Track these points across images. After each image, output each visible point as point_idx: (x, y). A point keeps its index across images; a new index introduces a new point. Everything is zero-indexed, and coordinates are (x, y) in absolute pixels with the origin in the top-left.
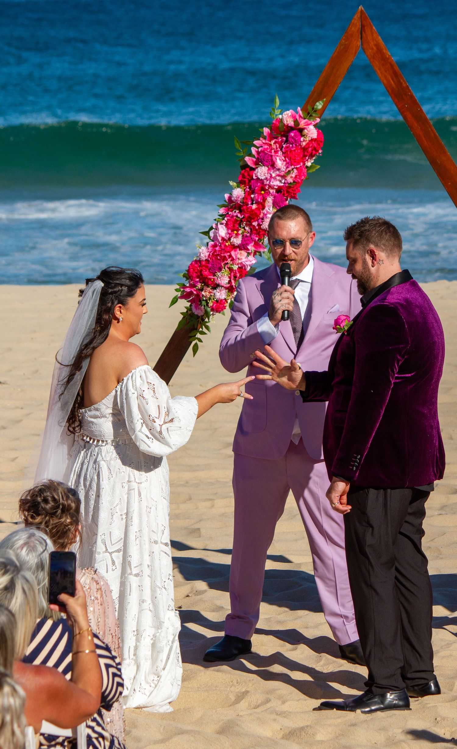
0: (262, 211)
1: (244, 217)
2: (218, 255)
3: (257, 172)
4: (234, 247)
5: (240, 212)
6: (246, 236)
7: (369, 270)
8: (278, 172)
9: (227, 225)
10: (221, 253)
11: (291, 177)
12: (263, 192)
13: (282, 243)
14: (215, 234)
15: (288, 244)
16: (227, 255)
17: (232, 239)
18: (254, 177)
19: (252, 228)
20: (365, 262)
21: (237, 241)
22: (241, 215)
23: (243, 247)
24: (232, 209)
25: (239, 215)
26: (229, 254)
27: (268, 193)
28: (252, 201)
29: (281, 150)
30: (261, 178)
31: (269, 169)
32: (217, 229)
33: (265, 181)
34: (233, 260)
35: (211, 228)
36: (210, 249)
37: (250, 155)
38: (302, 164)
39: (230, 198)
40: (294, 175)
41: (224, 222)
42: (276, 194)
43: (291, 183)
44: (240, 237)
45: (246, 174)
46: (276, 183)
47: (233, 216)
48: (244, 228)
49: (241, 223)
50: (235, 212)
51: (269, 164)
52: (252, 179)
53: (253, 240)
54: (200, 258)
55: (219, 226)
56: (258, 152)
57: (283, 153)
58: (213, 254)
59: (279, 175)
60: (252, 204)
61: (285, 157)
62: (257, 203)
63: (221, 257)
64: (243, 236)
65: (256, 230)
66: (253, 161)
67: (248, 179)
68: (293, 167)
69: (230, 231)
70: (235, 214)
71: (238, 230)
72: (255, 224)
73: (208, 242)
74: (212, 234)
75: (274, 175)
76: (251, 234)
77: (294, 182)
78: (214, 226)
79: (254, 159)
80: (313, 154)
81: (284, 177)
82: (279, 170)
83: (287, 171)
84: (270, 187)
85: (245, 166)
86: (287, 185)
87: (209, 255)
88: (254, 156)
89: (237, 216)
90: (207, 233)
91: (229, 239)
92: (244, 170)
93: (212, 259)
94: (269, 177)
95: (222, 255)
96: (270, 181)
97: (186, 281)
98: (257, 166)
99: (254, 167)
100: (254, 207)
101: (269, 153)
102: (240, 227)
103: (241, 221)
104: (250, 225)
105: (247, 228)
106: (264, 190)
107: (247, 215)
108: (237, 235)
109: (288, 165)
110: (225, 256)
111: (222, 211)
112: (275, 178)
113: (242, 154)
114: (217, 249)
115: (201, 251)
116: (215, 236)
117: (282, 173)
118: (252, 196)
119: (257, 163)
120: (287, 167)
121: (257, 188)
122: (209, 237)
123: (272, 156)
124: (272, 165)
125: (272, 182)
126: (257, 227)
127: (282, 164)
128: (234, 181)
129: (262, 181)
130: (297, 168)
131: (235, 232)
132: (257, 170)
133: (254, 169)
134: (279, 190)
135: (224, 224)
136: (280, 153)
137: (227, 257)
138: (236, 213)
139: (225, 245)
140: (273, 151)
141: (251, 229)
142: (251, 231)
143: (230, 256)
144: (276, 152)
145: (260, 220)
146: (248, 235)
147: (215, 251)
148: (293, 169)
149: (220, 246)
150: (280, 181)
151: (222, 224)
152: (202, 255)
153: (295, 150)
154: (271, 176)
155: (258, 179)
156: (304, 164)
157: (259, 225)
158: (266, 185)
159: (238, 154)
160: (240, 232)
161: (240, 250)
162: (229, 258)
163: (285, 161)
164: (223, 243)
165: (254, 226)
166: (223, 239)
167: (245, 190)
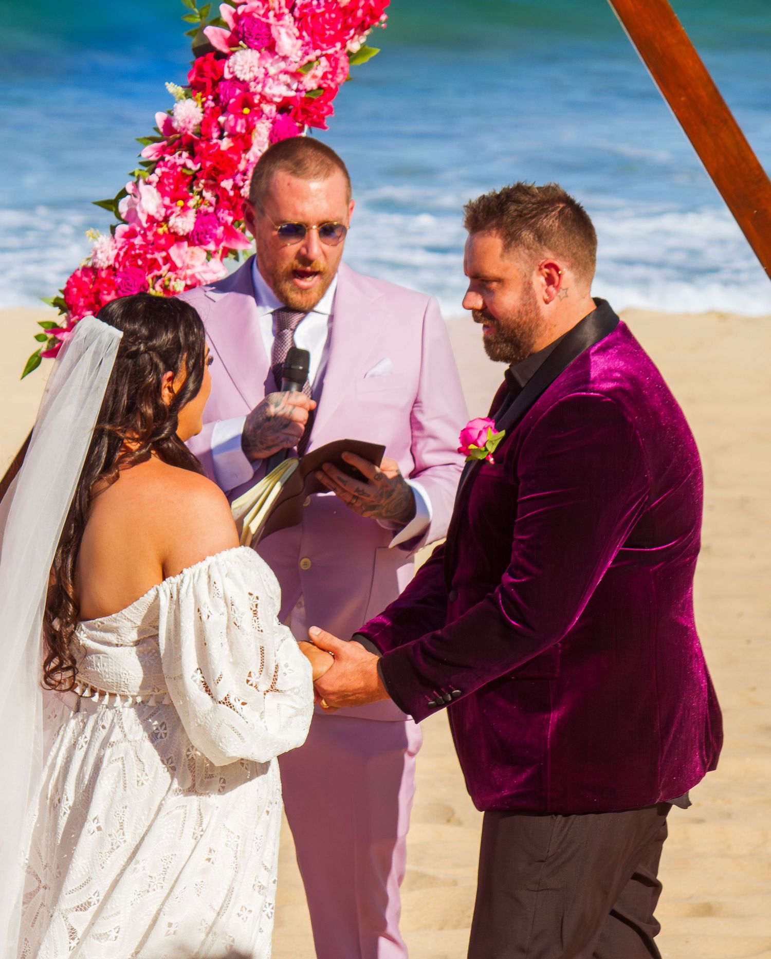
0: (243, 155)
1: (201, 169)
2: (139, 256)
3: (235, 63)
4: (175, 238)
5: (192, 156)
6: (206, 213)
7: (537, 309)
8: (283, 65)
9: (160, 186)
10: (146, 253)
11: (314, 77)
12: (246, 111)
13: (298, 230)
14: (132, 204)
15: (314, 233)
16: (159, 256)
17: (172, 220)
18: (227, 76)
19: (221, 194)
20: (528, 288)
21: (185, 224)
22: (196, 164)
23: (195, 238)
24: (171, 148)
25: (190, 164)
26: (164, 254)
27: (260, 113)
28: (221, 129)
29: (292, 11)
30: (241, 76)
31: (262, 57)
32: (136, 193)
33: (252, 84)
34: (173, 268)
35: (123, 193)
36: (121, 241)
37: (217, 22)
38: (338, 45)
39: (168, 123)
40: (319, 72)
41: (154, 178)
42: (279, 117)
43: (312, 91)
44: (191, 216)
45: (207, 67)
46: (279, 90)
47: (174, 166)
48: (200, 193)
49: (194, 182)
50: (180, 155)
51: (263, 44)
52: (222, 79)
53: (219, 222)
54: (95, 264)
55: (142, 187)
56: (236, 18)
57: (295, 19)
58: (125, 253)
59: (286, 72)
60: (221, 137)
61: (300, 30)
62: (233, 135)
63: (145, 260)
64: (198, 212)
65: (229, 199)
66: (223, 35)
67: (212, 79)
68: (318, 52)
69: (167, 201)
70: (180, 161)
71: (186, 199)
72: (227, 184)
73: (114, 224)
74: (123, 207)
75: (272, 71)
76: (218, 207)
77: (320, 87)
78: (130, 188)
79: (227, 34)
80: (366, 24)
81: (296, 75)
82: (285, 58)
83: (305, 61)
84: (264, 98)
85: (205, 50)
86: (303, 94)
87: (118, 255)
88: (226, 25)
89: (184, 166)
90: (111, 205)
91: (166, 219)
92: (201, 58)
93: (125, 267)
94: (261, 76)
95: (149, 256)
96: (264, 86)
97: (60, 314)
98: (233, 49)
99: (225, 50)
100: (225, 144)
101: (263, 20)
102: (192, 191)
103: (195, 177)
104: (215, 187)
105: (208, 195)
106: (251, 105)
107: (208, 164)
108: (185, 209)
109: (307, 47)
110: (155, 260)
111: (149, 152)
112: (275, 78)
113: (198, 20)
114: (138, 241)
115: (97, 245)
116: (131, 213)
117: (293, 68)
118: (222, 119)
119: (232, 42)
120: (306, 53)
121: (232, 101)
122: (118, 215)
123: (268, 26)
124: (269, 46)
125: (270, 88)
126: (232, 193)
127: (294, 46)
128: (177, 83)
129: (244, 85)
130: (328, 57)
131: (181, 203)
132: (232, 58)
133: (226, 57)
134: (284, 107)
135: (154, 184)
136: (288, 19)
137: (161, 261)
138: (182, 158)
139: (156, 234)
140: (271, 14)
141: (217, 196)
142: (217, 202)
143: (167, 259)
144: (279, 17)
145: (239, 177)
146: (211, 210)
147: (132, 246)
148: (318, 58)
149: (144, 236)
150: (288, 86)
151: (148, 183)
152: (100, 256)
153: (323, 14)
154: (266, 74)
155: (235, 79)
156: (344, 46)
157: (236, 188)
158: (254, 94)
159: (188, 19)
160: (191, 203)
161: (190, 245)
162: (165, 264)
163: (301, 37)
164: (150, 228)
165: (224, 190)
166: (151, 219)
167: (203, 104)
